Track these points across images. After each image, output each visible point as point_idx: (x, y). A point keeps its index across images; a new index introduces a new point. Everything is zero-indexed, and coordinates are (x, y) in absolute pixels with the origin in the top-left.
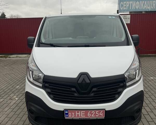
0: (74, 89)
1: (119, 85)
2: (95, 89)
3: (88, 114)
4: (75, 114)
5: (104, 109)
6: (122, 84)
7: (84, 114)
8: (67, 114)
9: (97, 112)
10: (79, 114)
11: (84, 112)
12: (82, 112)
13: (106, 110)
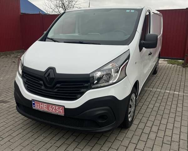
0: (42, 82)
1: (82, 84)
2: (58, 85)
3: (50, 108)
4: (39, 106)
5: (64, 106)
6: (86, 85)
7: (46, 107)
8: (34, 104)
9: (57, 107)
10: (43, 106)
11: (47, 105)
12: (45, 105)
13: (65, 107)
